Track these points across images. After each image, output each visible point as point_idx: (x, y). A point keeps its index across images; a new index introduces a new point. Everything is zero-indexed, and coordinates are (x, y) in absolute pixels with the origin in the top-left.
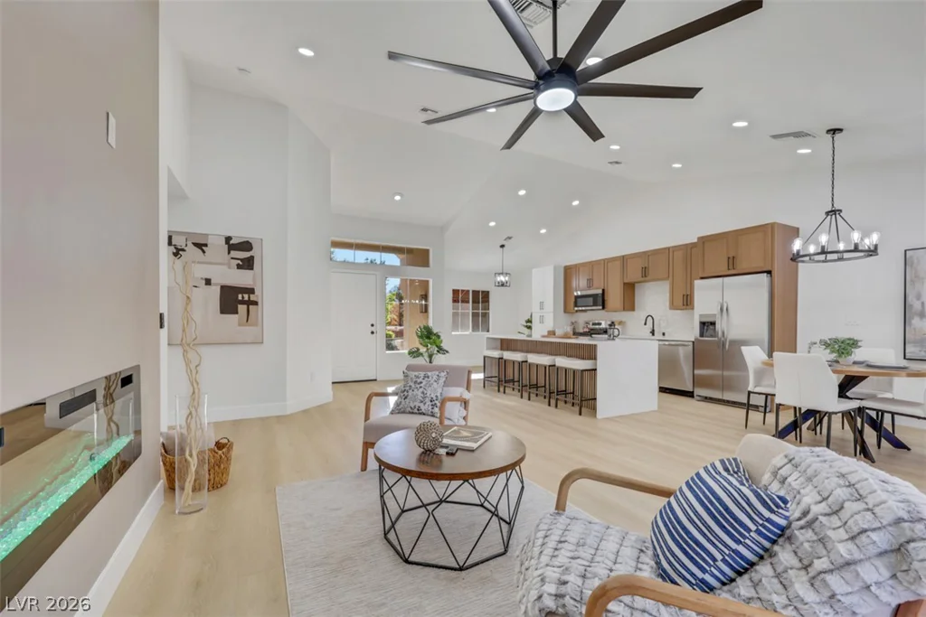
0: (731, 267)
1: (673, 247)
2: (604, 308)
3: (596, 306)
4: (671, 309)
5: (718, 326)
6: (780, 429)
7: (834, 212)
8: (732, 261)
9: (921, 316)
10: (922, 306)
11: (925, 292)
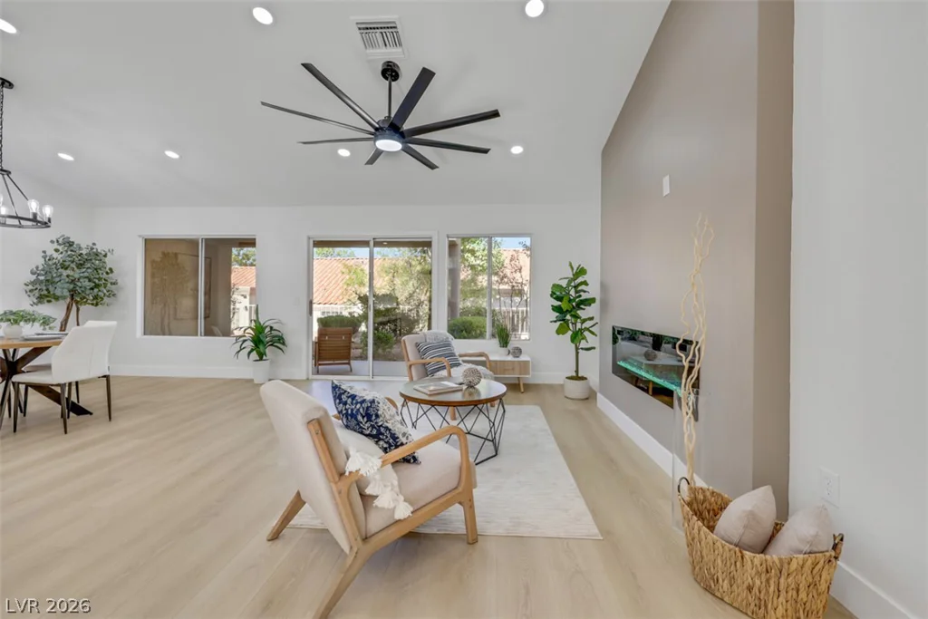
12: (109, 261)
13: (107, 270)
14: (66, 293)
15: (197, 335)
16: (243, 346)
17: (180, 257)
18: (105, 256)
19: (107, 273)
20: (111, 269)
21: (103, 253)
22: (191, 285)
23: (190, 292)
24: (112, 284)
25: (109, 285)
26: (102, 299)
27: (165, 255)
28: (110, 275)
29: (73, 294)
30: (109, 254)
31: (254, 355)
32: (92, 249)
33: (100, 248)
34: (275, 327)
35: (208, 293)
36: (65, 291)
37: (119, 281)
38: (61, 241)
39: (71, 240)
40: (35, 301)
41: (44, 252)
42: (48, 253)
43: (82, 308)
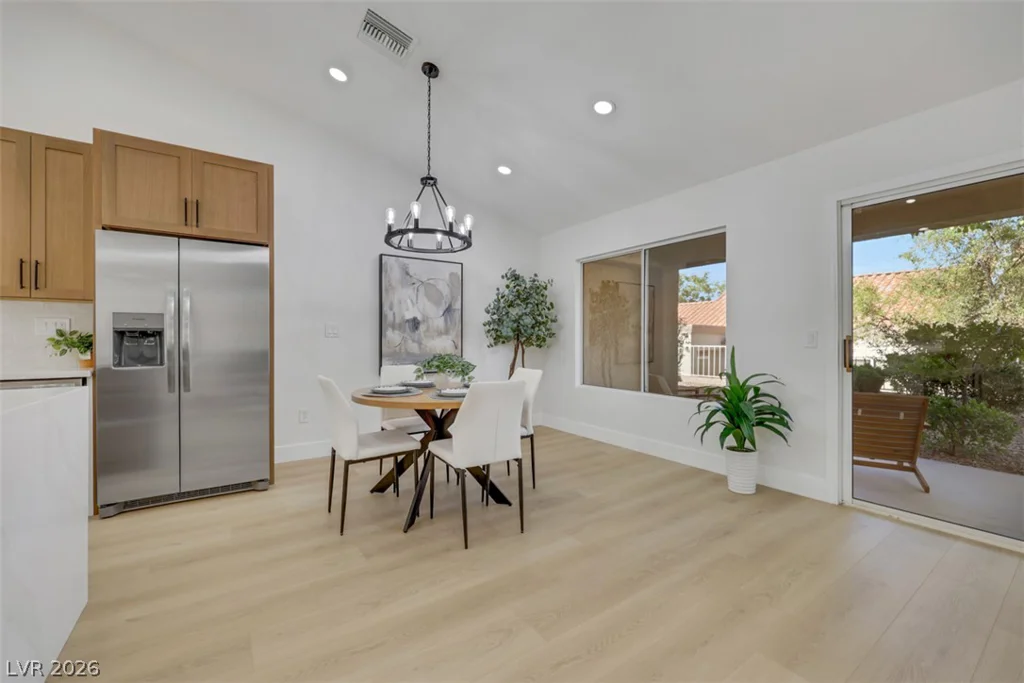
0: (194, 221)
5: (170, 339)
7: (428, 180)
8: (191, 209)
9: (393, 328)
10: (394, 317)
11: (396, 302)
12: (550, 295)
13: (548, 305)
14: (511, 334)
15: (639, 390)
16: (712, 421)
17: (621, 285)
18: (545, 288)
19: (549, 309)
20: (551, 304)
21: (543, 284)
22: (632, 320)
23: (631, 330)
24: (552, 321)
25: (549, 323)
26: (544, 340)
27: (605, 285)
28: (552, 311)
29: (518, 333)
30: (549, 286)
31: (731, 440)
32: (534, 281)
33: (542, 279)
34: (764, 389)
35: (651, 331)
36: (509, 330)
37: (559, 317)
38: (509, 275)
39: (517, 273)
40: (492, 341)
41: (498, 289)
42: (501, 291)
43: (527, 350)
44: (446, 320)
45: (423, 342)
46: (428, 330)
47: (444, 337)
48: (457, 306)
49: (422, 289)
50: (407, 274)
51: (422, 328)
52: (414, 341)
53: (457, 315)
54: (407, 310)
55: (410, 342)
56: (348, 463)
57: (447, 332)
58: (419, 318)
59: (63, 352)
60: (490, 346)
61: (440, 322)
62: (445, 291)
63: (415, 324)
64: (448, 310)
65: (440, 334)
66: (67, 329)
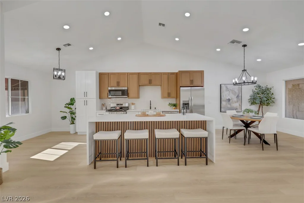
0: (192, 84)
1: (163, 73)
2: (128, 97)
3: (124, 95)
4: (162, 98)
5: (190, 105)
6: (231, 135)
7: (244, 70)
8: (192, 82)
9: (224, 101)
10: (224, 98)
11: (224, 95)
12: (272, 91)
18: (271, 89)
20: (273, 94)
24: (273, 98)
26: (270, 104)
27: (294, 85)
28: (272, 95)
29: (261, 102)
32: (266, 87)
33: (269, 87)
36: (259, 101)
37: (275, 97)
38: (257, 86)
39: (260, 85)
40: (250, 104)
41: (253, 90)
42: (254, 90)
43: (263, 106)
44: (237, 99)
45: (231, 104)
46: (232, 102)
47: (236, 103)
48: (240, 95)
49: (231, 92)
50: (227, 88)
51: (231, 101)
52: (229, 104)
53: (240, 97)
54: (227, 97)
55: (228, 104)
56: (231, 130)
57: (237, 102)
58: (230, 99)
59: (171, 107)
60: (250, 105)
61: (235, 99)
62: (237, 91)
63: (229, 100)
64: (238, 96)
65: (236, 102)
66: (170, 103)
